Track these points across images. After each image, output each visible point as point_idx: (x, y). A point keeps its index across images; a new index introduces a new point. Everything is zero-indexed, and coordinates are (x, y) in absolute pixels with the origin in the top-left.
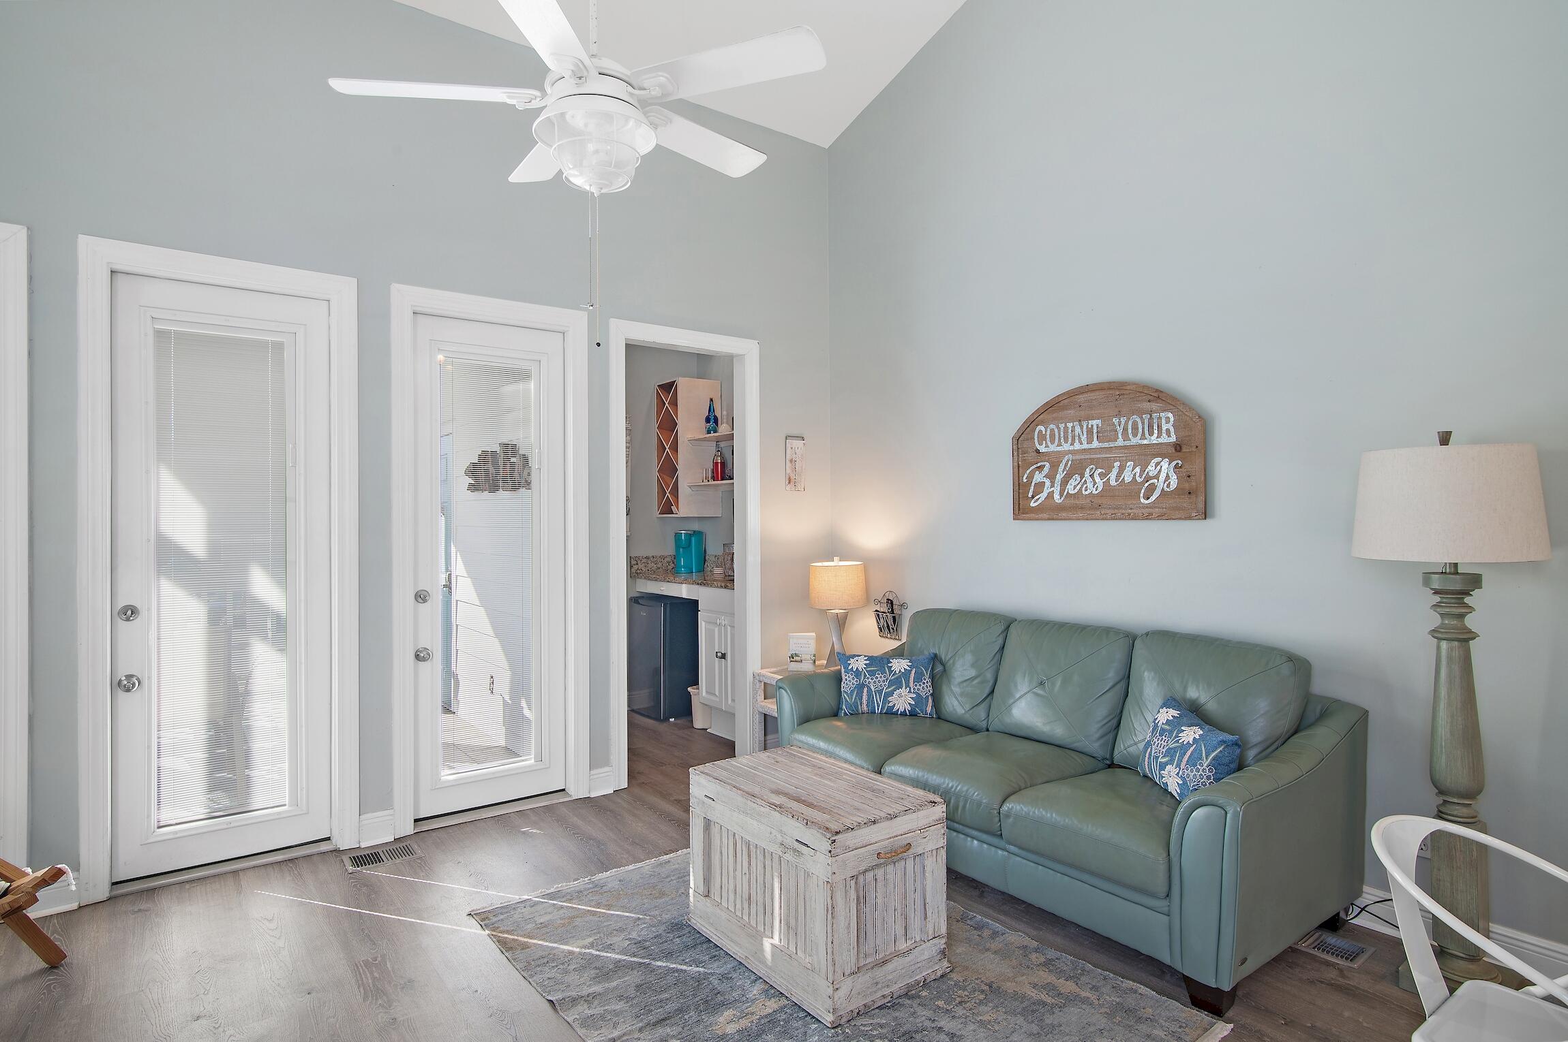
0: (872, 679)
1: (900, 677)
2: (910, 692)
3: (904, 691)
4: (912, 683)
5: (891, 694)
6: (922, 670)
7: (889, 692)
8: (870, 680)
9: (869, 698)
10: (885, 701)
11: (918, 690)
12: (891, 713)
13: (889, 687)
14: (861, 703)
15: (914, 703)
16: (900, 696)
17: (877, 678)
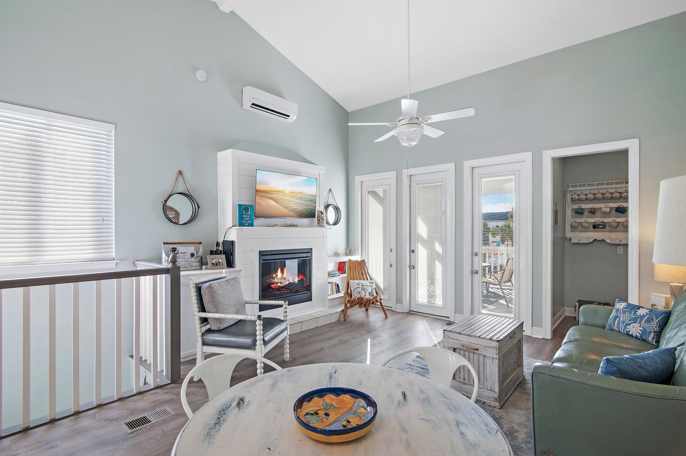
0: (623, 315)
1: (638, 317)
2: (640, 326)
3: (637, 325)
4: (643, 322)
5: (629, 324)
6: (653, 317)
7: (628, 323)
8: (622, 315)
9: (618, 324)
10: (625, 327)
11: (646, 326)
12: (628, 334)
13: (629, 321)
14: (614, 325)
15: (641, 333)
16: (634, 327)
17: (625, 315)
